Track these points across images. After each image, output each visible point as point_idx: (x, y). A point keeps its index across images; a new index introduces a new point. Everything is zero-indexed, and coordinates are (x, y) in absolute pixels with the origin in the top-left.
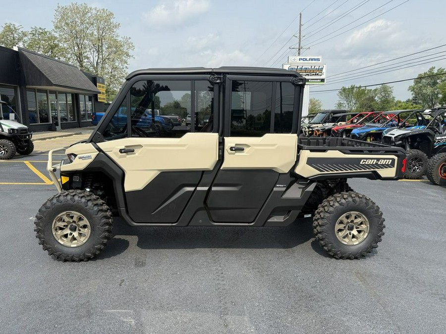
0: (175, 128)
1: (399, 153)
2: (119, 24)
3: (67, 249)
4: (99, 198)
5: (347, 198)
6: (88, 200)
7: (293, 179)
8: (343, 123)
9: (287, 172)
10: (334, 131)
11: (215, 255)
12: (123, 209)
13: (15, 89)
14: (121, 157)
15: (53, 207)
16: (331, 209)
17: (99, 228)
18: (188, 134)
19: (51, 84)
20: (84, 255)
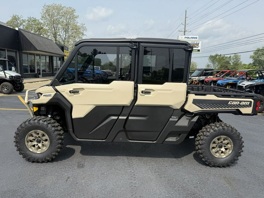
0: (109, 78)
1: (255, 98)
2: (78, 16)
3: (35, 154)
4: (56, 122)
5: (219, 127)
6: (49, 123)
7: (183, 113)
8: (211, 77)
9: (179, 108)
10: (206, 82)
11: (130, 161)
12: (71, 130)
13: (16, 52)
14: (70, 96)
15: (26, 127)
16: (208, 134)
17: (55, 141)
18: (114, 82)
19: (37, 50)
20: (45, 158)
